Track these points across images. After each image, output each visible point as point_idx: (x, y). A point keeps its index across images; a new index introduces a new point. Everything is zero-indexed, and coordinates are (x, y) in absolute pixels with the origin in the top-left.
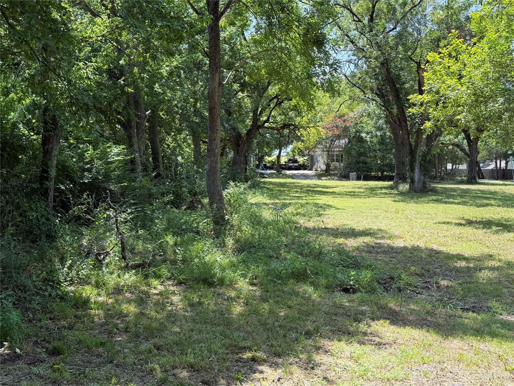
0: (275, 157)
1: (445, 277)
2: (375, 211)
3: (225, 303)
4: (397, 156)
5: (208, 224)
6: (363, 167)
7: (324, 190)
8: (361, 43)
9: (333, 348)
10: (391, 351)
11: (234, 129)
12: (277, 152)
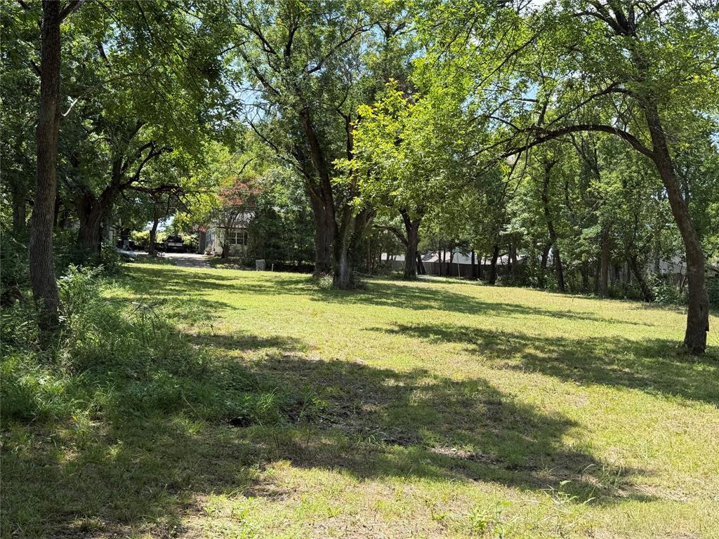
0: (148, 232)
1: (368, 399)
2: (286, 312)
3: (48, 448)
4: (319, 240)
5: (29, 329)
6: (274, 253)
7: (217, 282)
8: (274, 82)
9: (208, 504)
10: (288, 503)
11: (83, 188)
12: (150, 225)
